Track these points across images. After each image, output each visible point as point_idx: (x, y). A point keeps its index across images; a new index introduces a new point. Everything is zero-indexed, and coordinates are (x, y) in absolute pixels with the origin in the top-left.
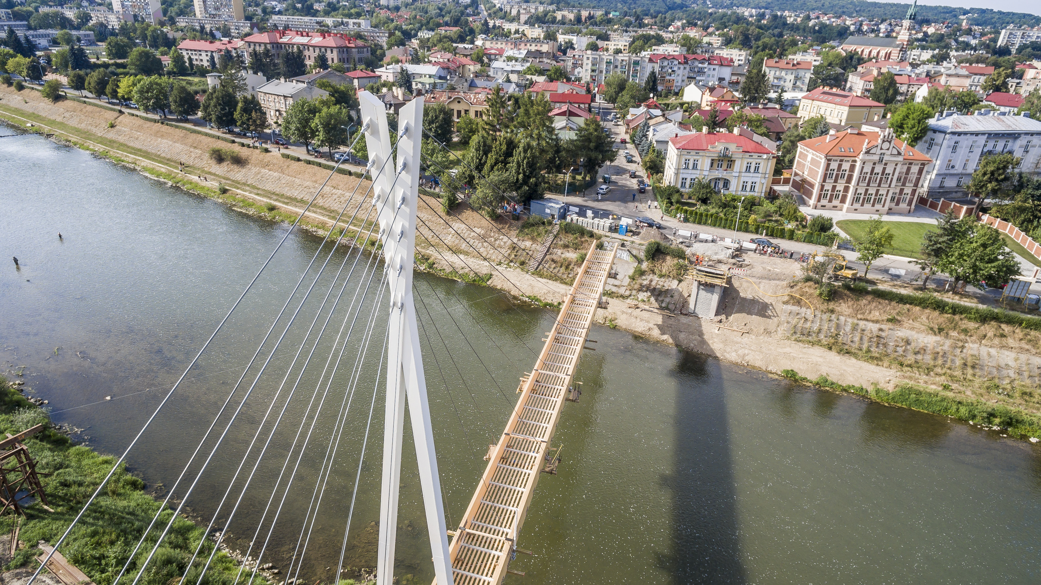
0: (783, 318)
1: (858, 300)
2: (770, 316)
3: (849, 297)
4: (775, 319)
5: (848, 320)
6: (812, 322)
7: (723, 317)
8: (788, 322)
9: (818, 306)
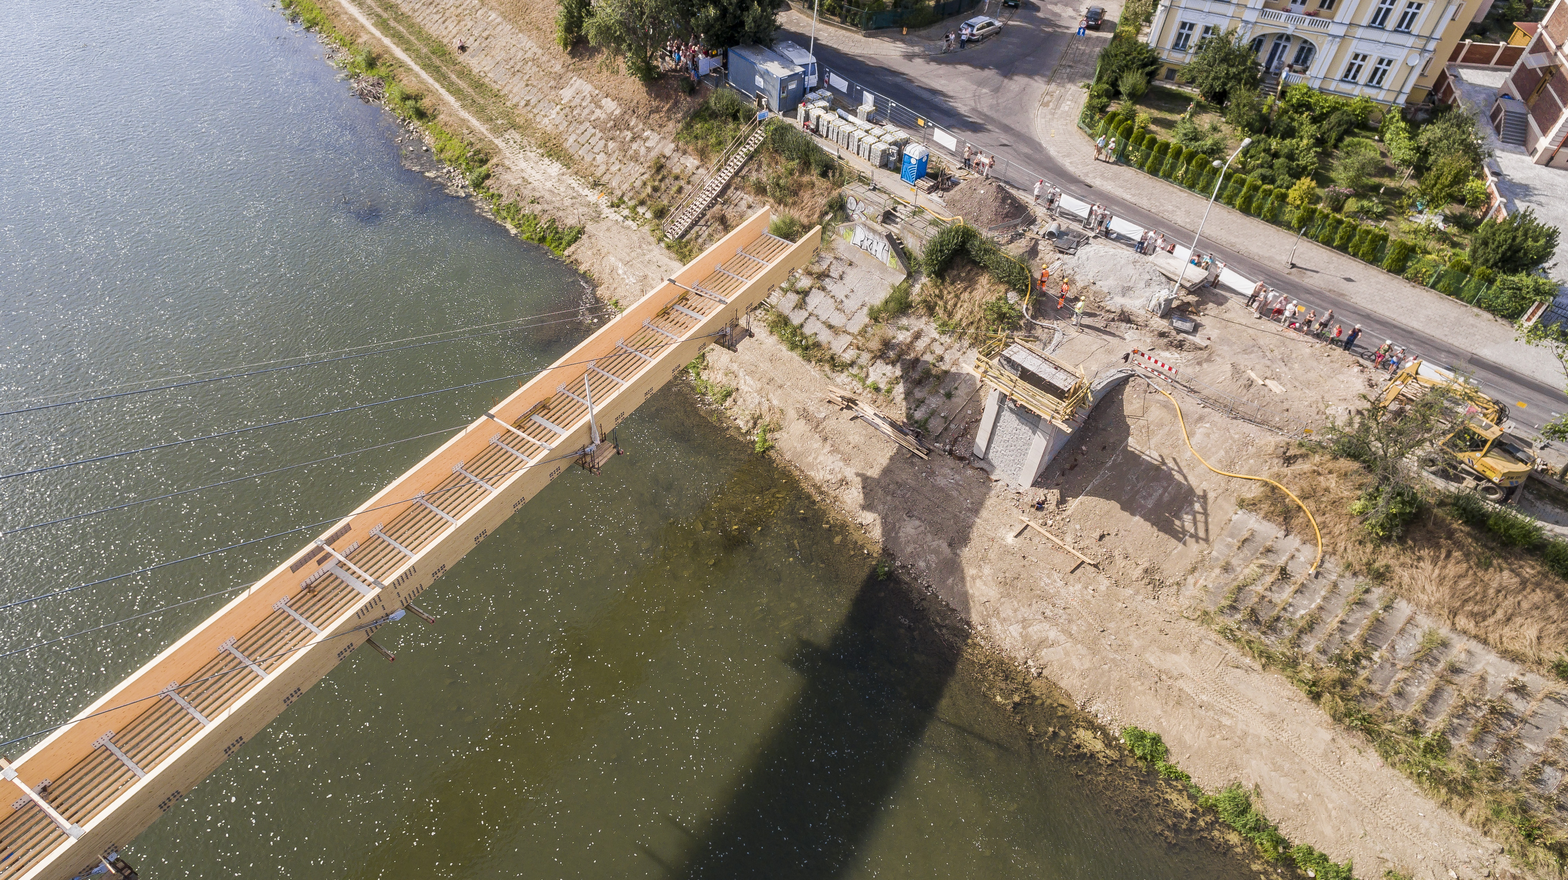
0: (1218, 550)
1: (1486, 565)
2: (1184, 532)
3: (1459, 545)
4: (1194, 547)
5: (1421, 619)
6: (1301, 590)
7: (1053, 495)
8: (1227, 568)
9: (1341, 546)
